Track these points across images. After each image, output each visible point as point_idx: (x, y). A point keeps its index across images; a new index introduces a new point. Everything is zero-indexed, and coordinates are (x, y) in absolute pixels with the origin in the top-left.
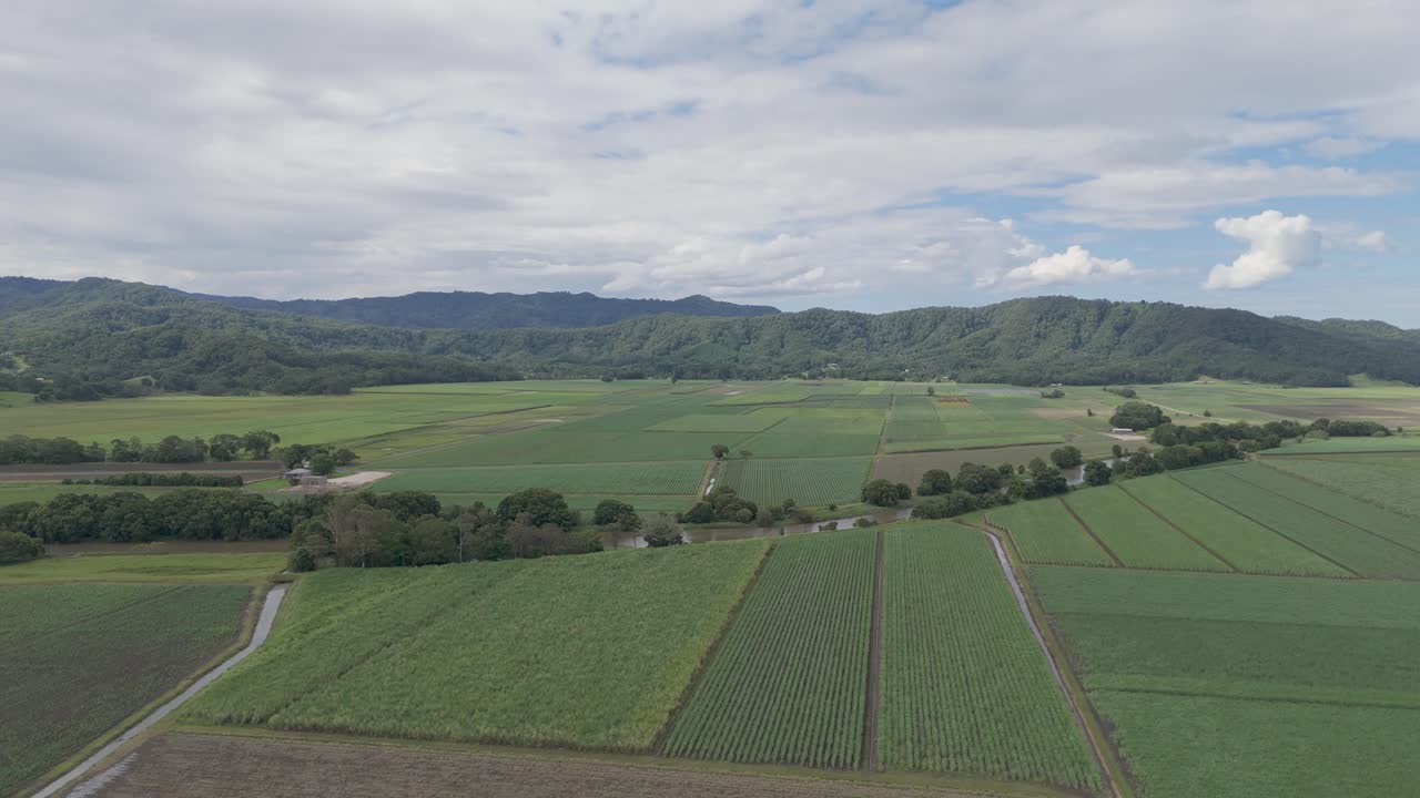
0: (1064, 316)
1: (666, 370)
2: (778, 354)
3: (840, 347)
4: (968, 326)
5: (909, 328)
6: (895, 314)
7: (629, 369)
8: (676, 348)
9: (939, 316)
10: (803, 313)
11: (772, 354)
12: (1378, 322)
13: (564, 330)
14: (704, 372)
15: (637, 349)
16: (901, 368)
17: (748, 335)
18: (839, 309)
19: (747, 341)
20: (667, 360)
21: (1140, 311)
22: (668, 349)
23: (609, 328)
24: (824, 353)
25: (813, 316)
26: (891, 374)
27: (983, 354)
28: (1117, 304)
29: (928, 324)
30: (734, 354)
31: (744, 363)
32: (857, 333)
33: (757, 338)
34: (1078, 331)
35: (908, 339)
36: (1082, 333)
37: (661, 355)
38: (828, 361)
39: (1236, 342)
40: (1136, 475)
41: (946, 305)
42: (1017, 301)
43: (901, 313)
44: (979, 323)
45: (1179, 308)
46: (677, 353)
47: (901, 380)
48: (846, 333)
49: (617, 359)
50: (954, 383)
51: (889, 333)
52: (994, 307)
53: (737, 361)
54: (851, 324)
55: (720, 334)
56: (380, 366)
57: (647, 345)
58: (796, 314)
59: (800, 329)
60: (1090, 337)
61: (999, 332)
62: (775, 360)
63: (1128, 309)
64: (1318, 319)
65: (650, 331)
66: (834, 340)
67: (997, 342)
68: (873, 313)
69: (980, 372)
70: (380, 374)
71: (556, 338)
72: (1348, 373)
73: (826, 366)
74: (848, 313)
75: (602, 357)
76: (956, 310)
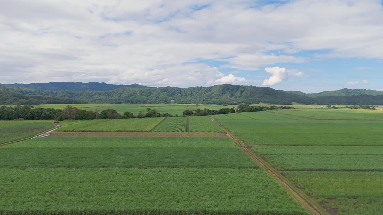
0: (229, 89)
1: (128, 102)
2: (158, 98)
3: (174, 96)
4: (206, 91)
5: (192, 92)
6: (188, 88)
7: (118, 101)
8: (130, 96)
9: (199, 89)
10: (165, 87)
11: (157, 98)
12: (299, 92)
13: (99, 92)
14: (139, 102)
15: (120, 96)
16: (190, 101)
17: (150, 93)
18: (174, 87)
19: (150, 95)
20: (128, 99)
21: (246, 88)
22: (128, 97)
23: (111, 91)
24: (170, 98)
25: (167, 89)
26: (188, 102)
27: (210, 98)
28: (241, 86)
29: (196, 91)
30: (147, 98)
31: (149, 100)
32: (179, 93)
33: (153, 94)
34: (232, 93)
35: (191, 95)
36: (233, 93)
37: (126, 98)
38: (171, 99)
39: (268, 95)
40: (241, 112)
41: (201, 86)
42: (217, 85)
43: (189, 88)
44: (209, 91)
45: (255, 87)
46: (131, 97)
47: (190, 104)
48: (176, 93)
49: (114, 99)
50: (203, 104)
51: (187, 93)
52: (212, 87)
53: (147, 99)
54: (177, 91)
55: (143, 93)
56: (46, 99)
57: (122, 95)
58: (163, 88)
59: (164, 91)
60: (235, 94)
61: (213, 93)
62: (157, 99)
63: (244, 87)
64: (287, 91)
65: (123, 92)
66: (173, 94)
67: (213, 95)
68: (183, 88)
69: (209, 102)
70: (47, 101)
71: (96, 94)
72: (292, 102)
73: (171, 101)
74: (176, 88)
75: (109, 99)
76: (203, 87)
